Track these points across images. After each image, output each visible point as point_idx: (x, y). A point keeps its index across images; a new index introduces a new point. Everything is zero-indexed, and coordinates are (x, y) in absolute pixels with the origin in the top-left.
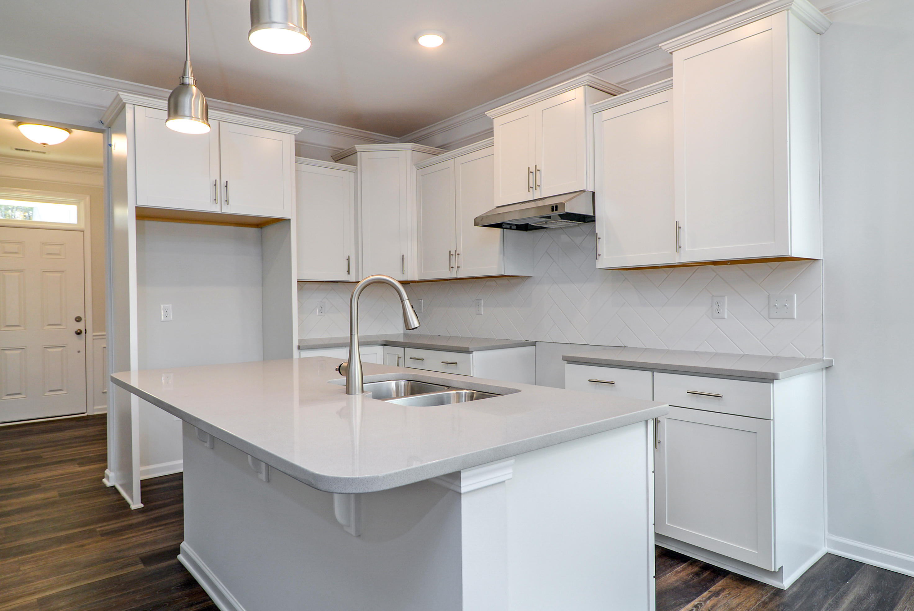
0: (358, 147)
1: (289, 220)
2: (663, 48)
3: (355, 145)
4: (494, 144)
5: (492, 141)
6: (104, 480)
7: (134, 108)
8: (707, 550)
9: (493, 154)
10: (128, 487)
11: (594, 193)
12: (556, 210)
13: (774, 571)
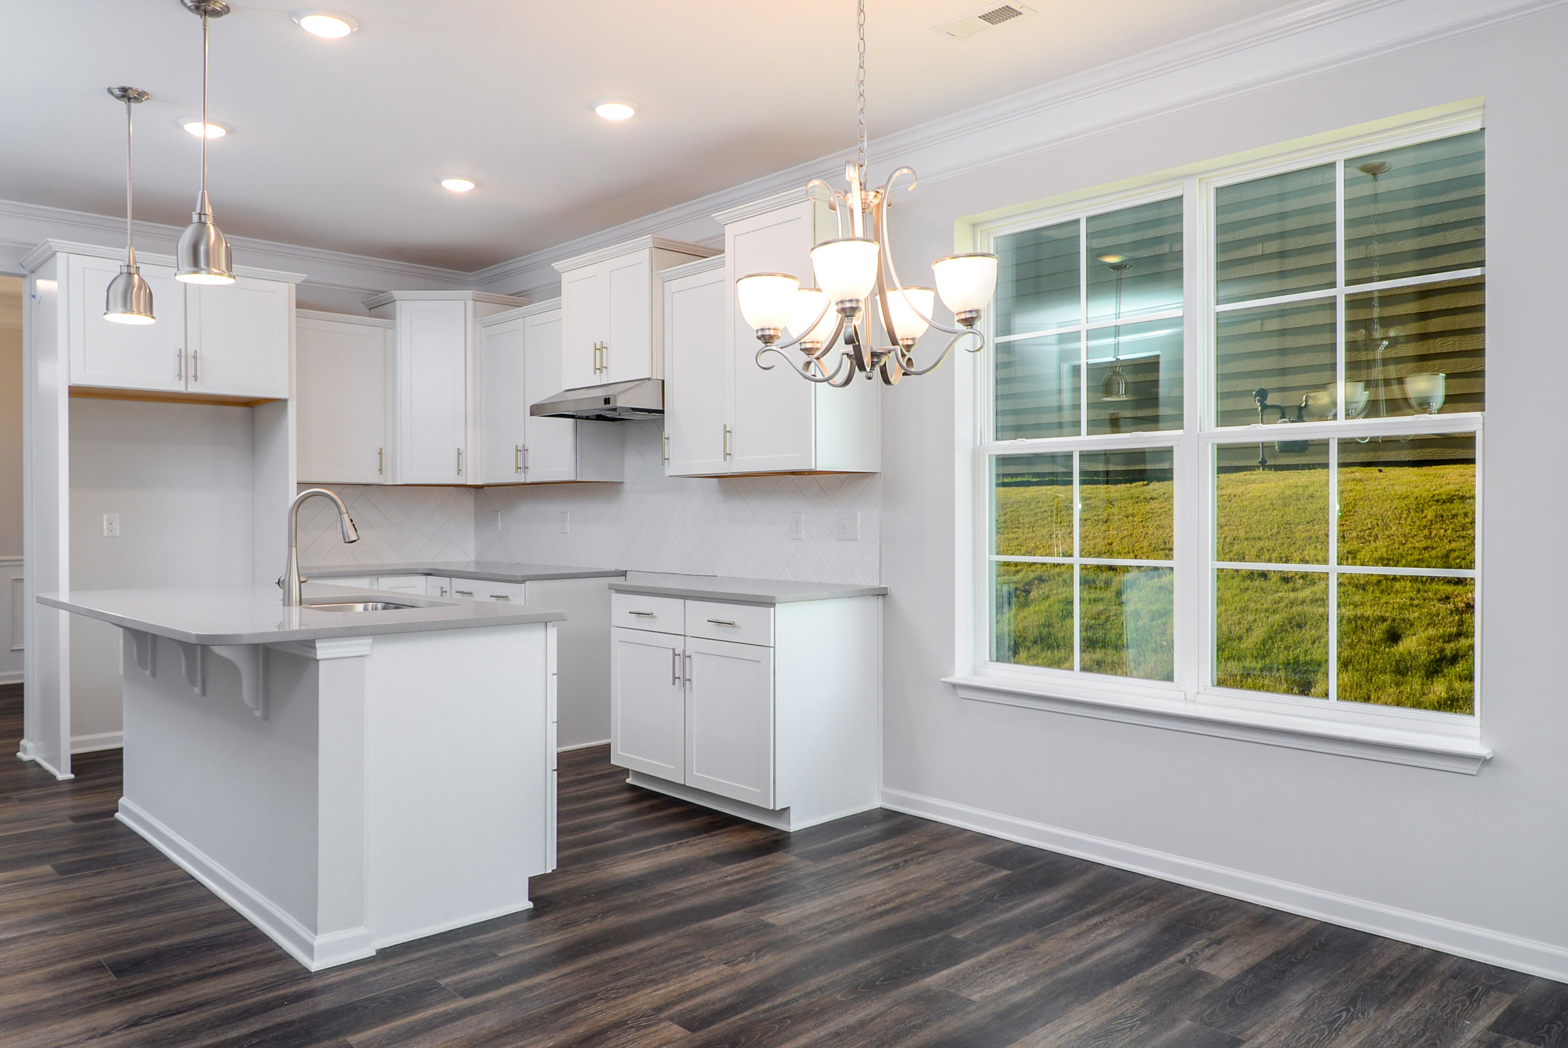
0: (396, 294)
1: (286, 401)
2: (717, 219)
3: (392, 292)
4: (562, 306)
5: (558, 302)
6: (19, 754)
7: (68, 257)
8: (722, 796)
9: (560, 320)
10: (55, 760)
11: (663, 381)
12: (609, 403)
13: (772, 810)
